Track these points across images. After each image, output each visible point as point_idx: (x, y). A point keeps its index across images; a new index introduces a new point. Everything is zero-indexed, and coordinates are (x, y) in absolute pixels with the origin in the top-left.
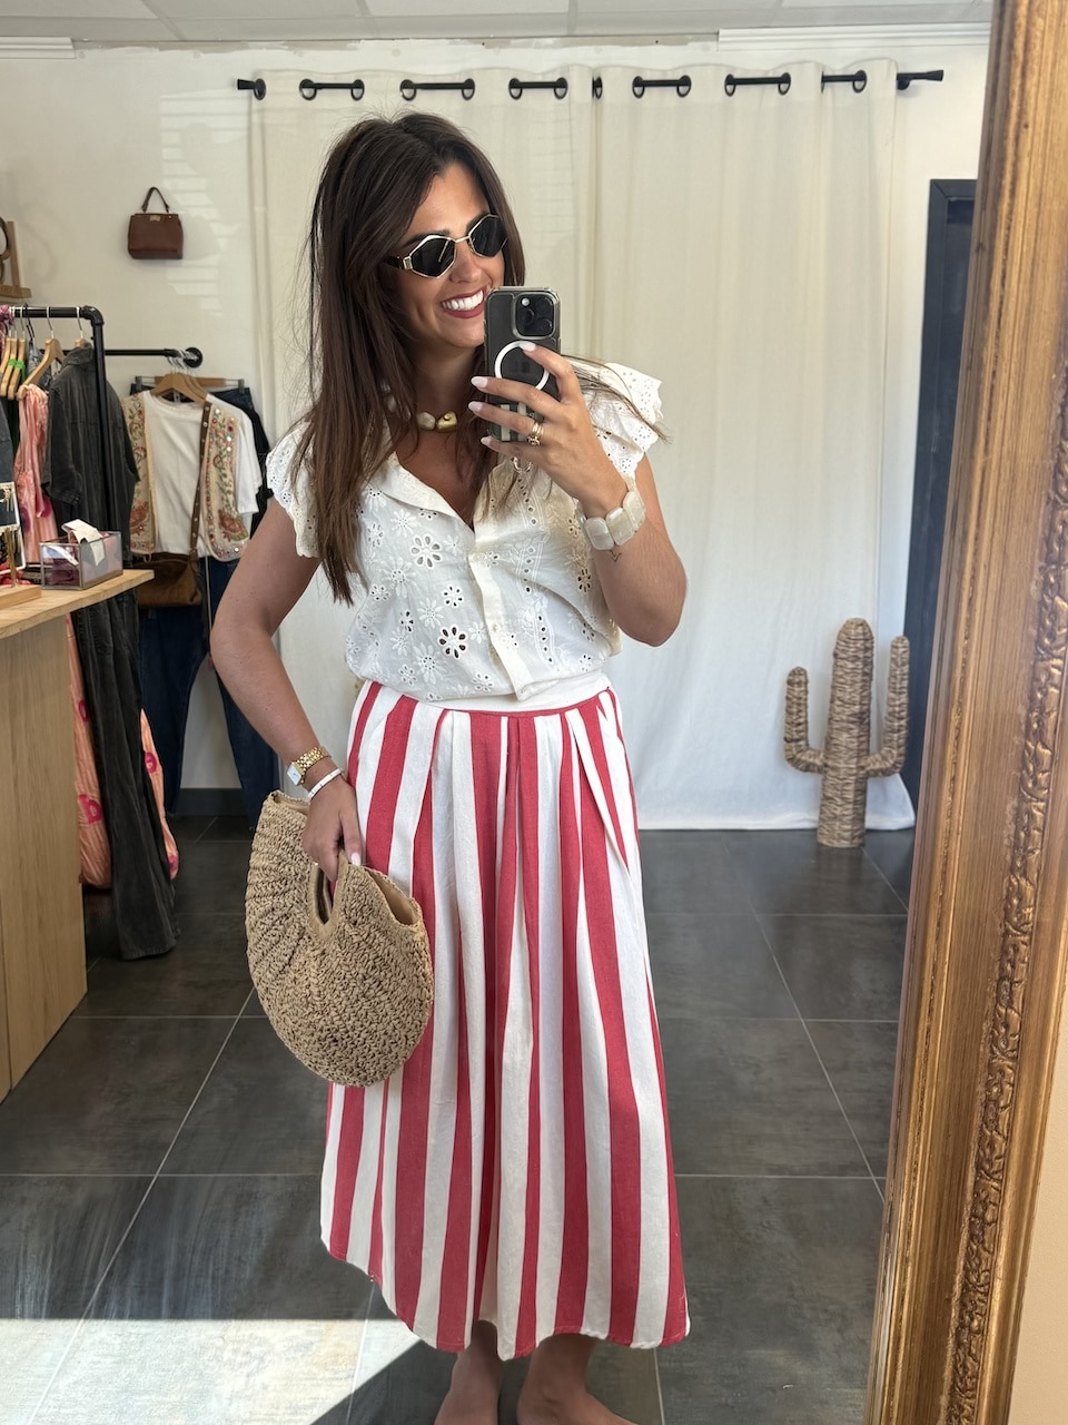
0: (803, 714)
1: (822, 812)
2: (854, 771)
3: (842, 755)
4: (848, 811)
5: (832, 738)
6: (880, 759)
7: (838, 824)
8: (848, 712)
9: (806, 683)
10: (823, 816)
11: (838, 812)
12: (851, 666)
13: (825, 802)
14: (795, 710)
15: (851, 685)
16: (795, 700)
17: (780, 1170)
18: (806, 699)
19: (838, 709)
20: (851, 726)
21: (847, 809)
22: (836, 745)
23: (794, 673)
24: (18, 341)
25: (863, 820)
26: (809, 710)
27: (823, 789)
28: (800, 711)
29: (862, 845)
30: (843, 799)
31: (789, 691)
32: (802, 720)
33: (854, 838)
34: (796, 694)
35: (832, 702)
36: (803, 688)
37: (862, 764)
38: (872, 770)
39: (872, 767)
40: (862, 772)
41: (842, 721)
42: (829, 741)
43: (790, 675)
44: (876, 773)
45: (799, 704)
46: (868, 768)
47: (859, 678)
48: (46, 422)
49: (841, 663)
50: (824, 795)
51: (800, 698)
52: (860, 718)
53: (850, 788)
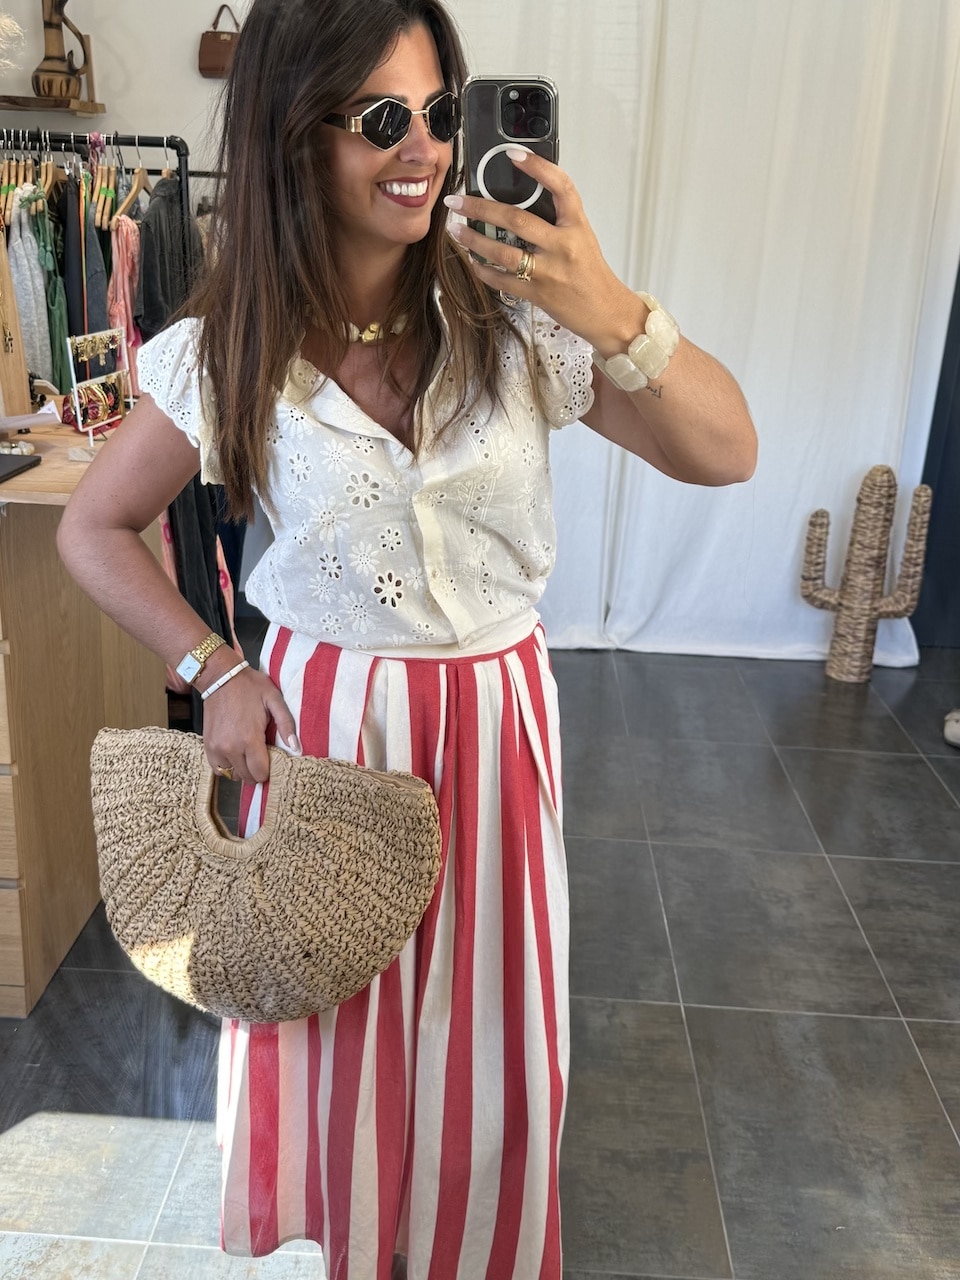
0: (822, 554)
1: (832, 648)
2: (867, 612)
3: (857, 596)
4: (858, 649)
5: (848, 580)
6: (893, 602)
7: (848, 659)
8: (866, 556)
9: (828, 524)
10: (833, 651)
11: (849, 649)
12: (874, 511)
13: (837, 639)
14: (814, 550)
15: (872, 531)
16: (816, 541)
17: (817, 1007)
18: (826, 541)
19: (857, 552)
20: (869, 569)
21: (857, 647)
22: (852, 586)
23: (817, 515)
24: (109, 169)
25: (871, 658)
26: (828, 551)
27: (836, 627)
28: (820, 552)
29: (869, 681)
30: (855, 637)
31: (810, 532)
32: (820, 560)
33: (861, 674)
34: (817, 535)
35: (852, 544)
36: (824, 530)
37: (876, 605)
38: (885, 612)
39: (884, 609)
40: (875, 613)
41: (860, 564)
42: (845, 583)
43: (813, 516)
44: (888, 615)
45: (820, 545)
46: (881, 610)
47: (880, 524)
48: (136, 253)
49: (864, 508)
50: (836, 632)
51: (821, 539)
52: (877, 562)
53: (862, 627)
